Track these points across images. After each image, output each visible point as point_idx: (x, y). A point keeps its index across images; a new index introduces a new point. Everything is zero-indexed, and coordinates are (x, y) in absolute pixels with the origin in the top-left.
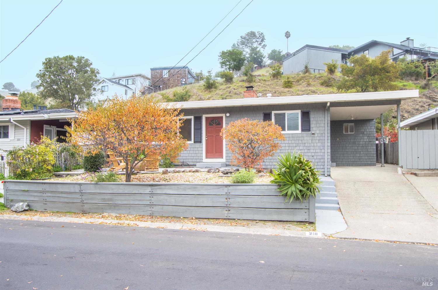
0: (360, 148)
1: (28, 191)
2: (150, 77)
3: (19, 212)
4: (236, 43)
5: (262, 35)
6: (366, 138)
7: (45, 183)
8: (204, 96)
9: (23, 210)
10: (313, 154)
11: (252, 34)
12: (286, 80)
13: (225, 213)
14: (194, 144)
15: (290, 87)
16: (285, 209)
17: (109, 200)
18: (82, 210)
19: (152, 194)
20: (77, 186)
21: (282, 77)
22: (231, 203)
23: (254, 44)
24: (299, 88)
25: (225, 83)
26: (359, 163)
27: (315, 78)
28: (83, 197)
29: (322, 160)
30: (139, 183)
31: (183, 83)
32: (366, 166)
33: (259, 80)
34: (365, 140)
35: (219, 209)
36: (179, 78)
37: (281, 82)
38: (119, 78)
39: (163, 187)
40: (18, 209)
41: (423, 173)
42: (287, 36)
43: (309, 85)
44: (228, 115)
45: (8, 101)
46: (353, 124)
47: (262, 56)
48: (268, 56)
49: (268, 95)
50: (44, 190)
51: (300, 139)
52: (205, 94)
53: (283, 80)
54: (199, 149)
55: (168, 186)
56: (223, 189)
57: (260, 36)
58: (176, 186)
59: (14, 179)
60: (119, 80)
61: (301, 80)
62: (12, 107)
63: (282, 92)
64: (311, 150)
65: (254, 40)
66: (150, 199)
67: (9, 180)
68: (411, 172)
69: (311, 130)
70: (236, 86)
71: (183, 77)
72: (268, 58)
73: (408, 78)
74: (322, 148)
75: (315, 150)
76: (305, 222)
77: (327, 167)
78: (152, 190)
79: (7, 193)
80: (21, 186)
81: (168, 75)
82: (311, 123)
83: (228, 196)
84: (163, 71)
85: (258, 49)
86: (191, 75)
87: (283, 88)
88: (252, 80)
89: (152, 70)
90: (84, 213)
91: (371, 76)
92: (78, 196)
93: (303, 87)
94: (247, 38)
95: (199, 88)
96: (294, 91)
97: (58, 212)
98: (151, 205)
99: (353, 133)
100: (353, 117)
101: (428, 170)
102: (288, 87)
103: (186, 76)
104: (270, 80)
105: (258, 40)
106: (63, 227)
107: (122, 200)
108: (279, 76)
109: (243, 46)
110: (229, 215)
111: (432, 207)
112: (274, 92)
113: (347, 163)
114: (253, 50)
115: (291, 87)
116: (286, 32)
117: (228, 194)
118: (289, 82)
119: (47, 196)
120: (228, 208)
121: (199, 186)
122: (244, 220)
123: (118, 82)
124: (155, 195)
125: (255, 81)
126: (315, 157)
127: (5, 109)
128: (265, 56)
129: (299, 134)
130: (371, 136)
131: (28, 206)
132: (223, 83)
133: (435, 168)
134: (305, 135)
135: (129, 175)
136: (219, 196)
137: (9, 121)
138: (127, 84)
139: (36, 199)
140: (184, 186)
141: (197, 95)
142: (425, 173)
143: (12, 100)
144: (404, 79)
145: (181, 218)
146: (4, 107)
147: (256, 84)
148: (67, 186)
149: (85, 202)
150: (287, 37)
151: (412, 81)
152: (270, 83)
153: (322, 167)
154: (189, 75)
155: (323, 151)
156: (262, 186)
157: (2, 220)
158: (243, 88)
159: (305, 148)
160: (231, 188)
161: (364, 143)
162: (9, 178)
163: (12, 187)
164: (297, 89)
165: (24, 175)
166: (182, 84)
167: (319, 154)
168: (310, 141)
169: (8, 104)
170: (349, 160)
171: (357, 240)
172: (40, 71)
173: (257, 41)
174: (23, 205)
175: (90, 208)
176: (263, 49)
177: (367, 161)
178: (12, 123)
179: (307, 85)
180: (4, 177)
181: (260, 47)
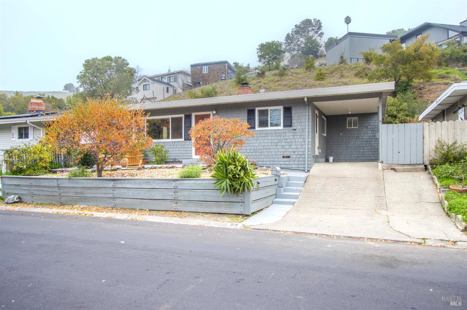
0: (363, 143)
1: (19, 185)
2: (190, 73)
3: (10, 204)
4: (290, 33)
5: (319, 23)
6: (370, 132)
7: (31, 178)
8: (234, 92)
9: (13, 202)
10: (294, 150)
11: (307, 23)
12: (319, 73)
13: (174, 206)
14: (184, 141)
15: (322, 79)
16: (224, 202)
17: (80, 193)
18: (61, 202)
19: (114, 188)
20: (55, 181)
21: (315, 69)
22: (178, 196)
23: (310, 32)
24: (331, 80)
25: (257, 78)
26: (363, 158)
27: (350, 68)
28: (60, 190)
29: (303, 156)
30: (109, 178)
31: (223, 78)
32: (369, 161)
33: (291, 74)
34: (369, 135)
35: (168, 203)
36: (219, 74)
37: (314, 74)
38: (161, 76)
39: (122, 181)
40: (8, 201)
41: (402, 169)
42: (347, 21)
43: (342, 76)
44: (214, 112)
45: (33, 104)
46: (357, 118)
47: (318, 45)
48: (324, 45)
49: (261, 91)
50: (31, 184)
51: (282, 135)
52: (235, 90)
53: (316, 72)
54: (189, 146)
55: (127, 180)
56: (172, 184)
57: (317, 24)
58: (133, 181)
59: (10, 175)
60: (162, 78)
61: (335, 71)
62: (37, 110)
63: (313, 85)
64: (292, 146)
65: (310, 29)
66: (113, 192)
67: (5, 176)
68: (391, 168)
69: (292, 125)
70: (267, 80)
71: (222, 73)
72: (325, 47)
73: (454, 64)
74: (303, 143)
75: (296, 146)
76: (241, 214)
77: (308, 163)
78: (115, 184)
79: (4, 187)
80: (14, 181)
81: (208, 71)
82: (293, 119)
83: (176, 190)
84: (203, 67)
85: (314, 38)
86: (232, 70)
87: (314, 80)
88: (284, 74)
89: (192, 66)
90: (62, 204)
91: (403, 64)
92: (56, 190)
93: (336, 78)
94: (302, 26)
95: (231, 83)
96: (325, 84)
97: (41, 204)
98: (114, 198)
99: (357, 127)
100: (350, 111)
101: (409, 165)
102: (320, 80)
103: (226, 71)
104: (303, 73)
105: (314, 28)
106: (22, 215)
107: (90, 193)
108: (313, 68)
109: (298, 35)
110: (177, 207)
111: (386, 202)
112: (305, 85)
113: (350, 158)
114: (309, 39)
115: (324, 79)
116: (346, 18)
117: (175, 188)
118: (321, 74)
119: (34, 190)
120: (176, 200)
121: (151, 181)
122: (189, 212)
123: (161, 80)
124: (117, 188)
125: (287, 75)
126: (296, 153)
127: (31, 111)
128: (321, 45)
129: (281, 130)
130: (375, 131)
131: (19, 198)
132: (255, 77)
133: (416, 163)
134: (286, 131)
135: (100, 171)
136: (168, 190)
137: (26, 123)
138: (169, 82)
139: (25, 192)
140: (139, 181)
141: (227, 91)
142: (404, 169)
143: (37, 103)
144: (449, 65)
145: (138, 209)
146: (29, 110)
147: (288, 78)
148: (48, 181)
149: (62, 195)
150: (348, 23)
151: (459, 67)
152: (301, 76)
153: (303, 163)
154: (229, 70)
155: (304, 147)
156: (203, 181)
157: (1, 210)
158: (274, 82)
159: (287, 144)
160: (178, 182)
161: (368, 137)
162: (6, 174)
163: (7, 182)
164: (329, 81)
165: (20, 171)
166: (222, 80)
167: (301, 150)
168: (292, 137)
169: (33, 107)
170: (352, 156)
171: (268, 231)
172: (81, 72)
173: (313, 30)
174: (14, 197)
175: (66, 201)
176: (320, 38)
177: (371, 157)
178: (28, 124)
179: (340, 77)
180: (2, 174)
181: (316, 35)
